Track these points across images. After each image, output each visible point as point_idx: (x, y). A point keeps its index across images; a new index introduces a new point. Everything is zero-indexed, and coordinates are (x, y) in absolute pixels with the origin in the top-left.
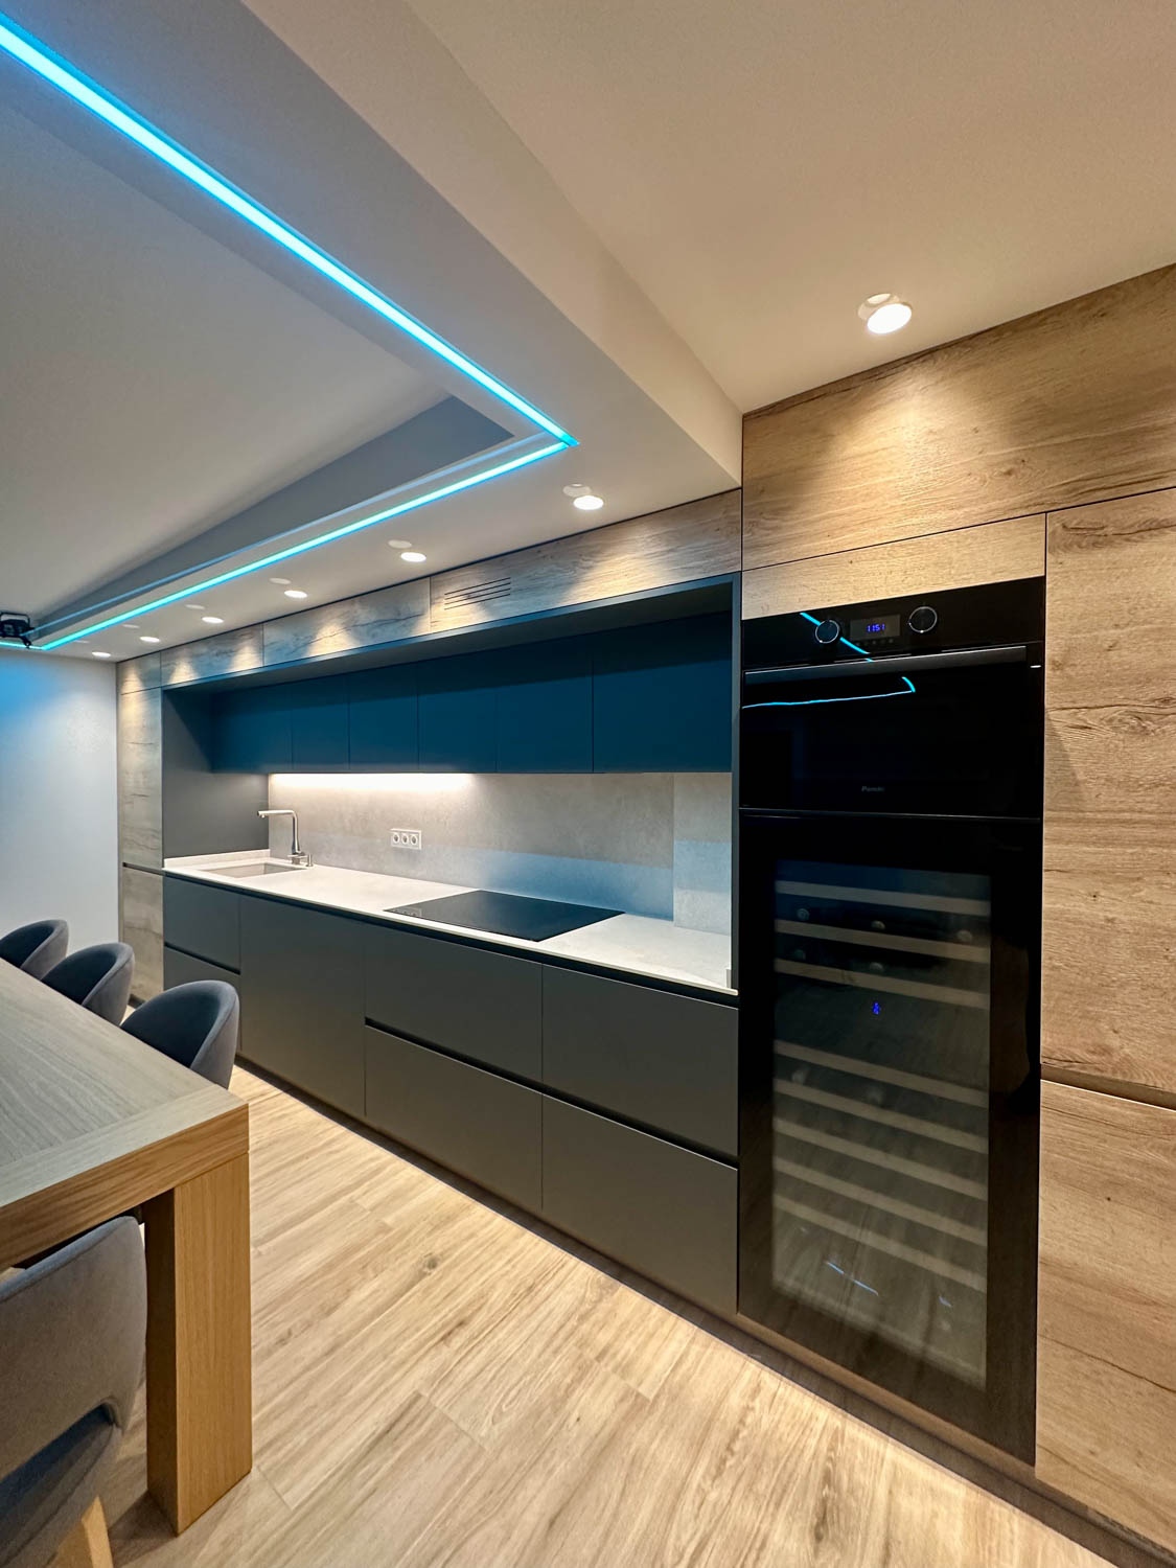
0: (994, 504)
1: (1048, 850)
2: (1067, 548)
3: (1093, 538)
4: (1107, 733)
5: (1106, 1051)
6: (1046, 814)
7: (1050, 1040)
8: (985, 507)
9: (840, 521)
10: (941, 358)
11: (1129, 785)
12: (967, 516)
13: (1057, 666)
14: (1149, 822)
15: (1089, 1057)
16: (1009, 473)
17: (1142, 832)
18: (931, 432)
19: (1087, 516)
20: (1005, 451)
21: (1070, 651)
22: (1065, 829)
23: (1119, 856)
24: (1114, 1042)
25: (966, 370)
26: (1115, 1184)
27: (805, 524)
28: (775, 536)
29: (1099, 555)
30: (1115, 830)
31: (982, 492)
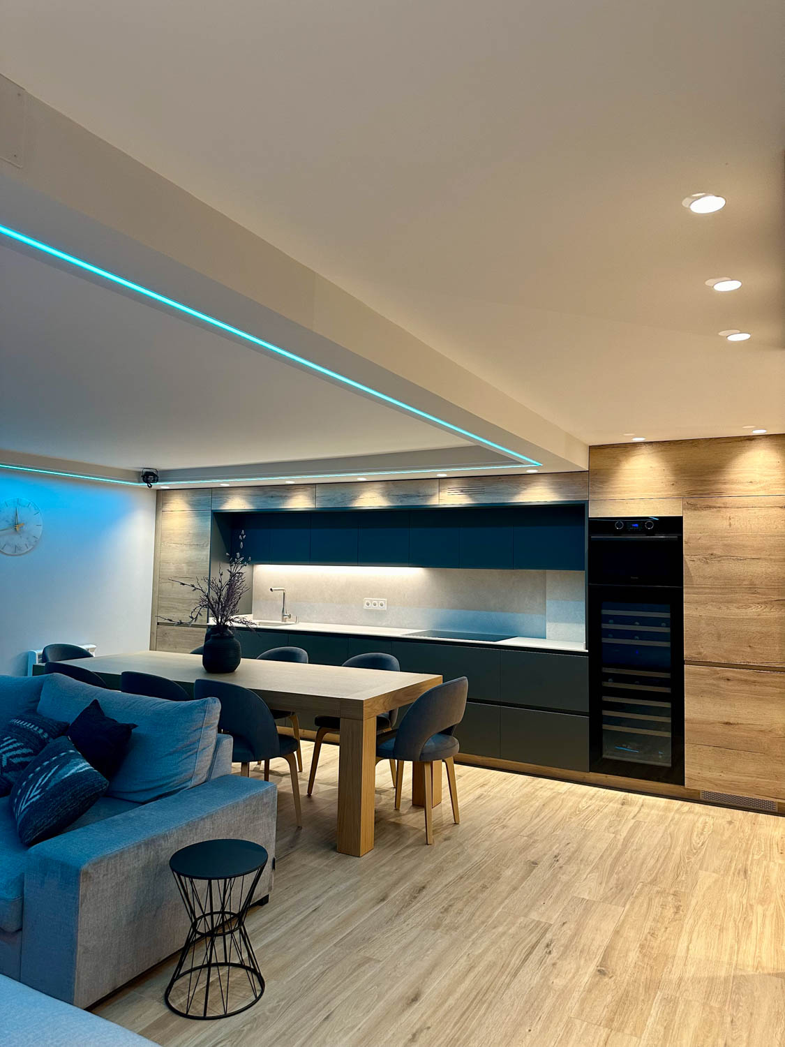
0: (669, 493)
1: (685, 596)
2: (688, 509)
3: (694, 507)
4: (699, 562)
5: (700, 653)
6: (684, 586)
7: (687, 653)
8: (666, 493)
9: (623, 489)
10: (654, 445)
11: (704, 577)
12: (662, 495)
13: (686, 543)
14: (709, 588)
15: (697, 656)
16: (673, 484)
17: (707, 590)
18: (651, 467)
19: (692, 501)
20: (672, 478)
21: (689, 538)
22: (690, 590)
23: (703, 597)
24: (702, 650)
25: (662, 451)
26: (703, 691)
27: (612, 488)
28: (601, 490)
29: (696, 513)
30: (701, 590)
31: (666, 489)
